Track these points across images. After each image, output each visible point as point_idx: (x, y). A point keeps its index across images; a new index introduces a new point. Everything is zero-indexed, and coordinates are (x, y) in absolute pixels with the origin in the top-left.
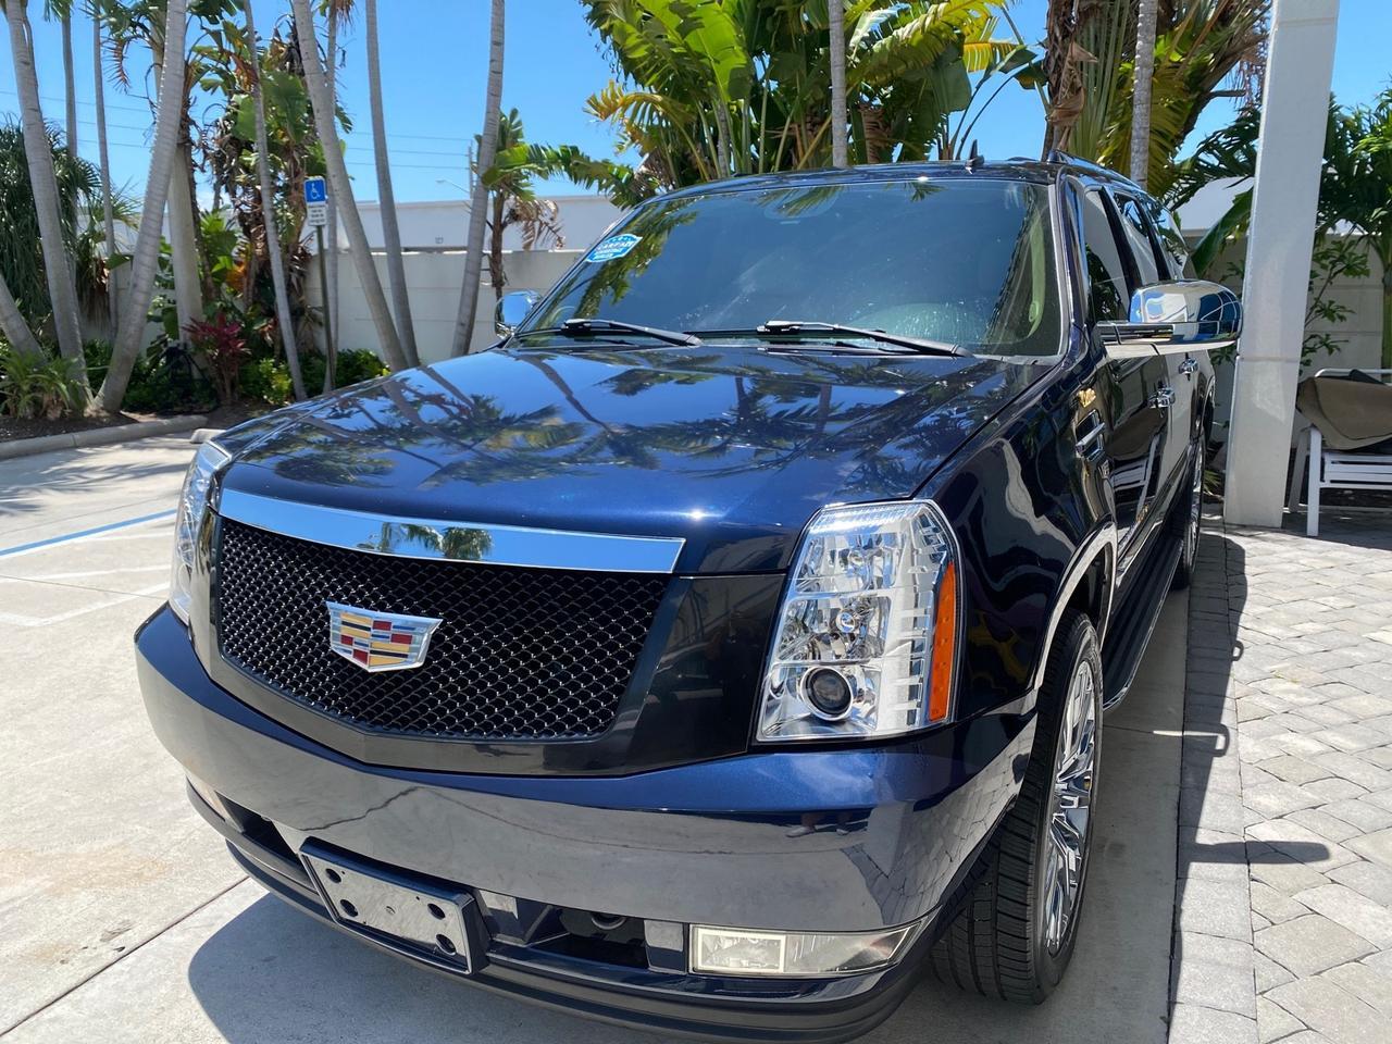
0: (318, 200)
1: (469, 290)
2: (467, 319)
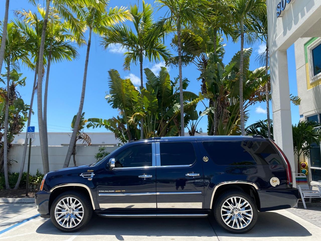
1: (69, 156)
2: (67, 164)
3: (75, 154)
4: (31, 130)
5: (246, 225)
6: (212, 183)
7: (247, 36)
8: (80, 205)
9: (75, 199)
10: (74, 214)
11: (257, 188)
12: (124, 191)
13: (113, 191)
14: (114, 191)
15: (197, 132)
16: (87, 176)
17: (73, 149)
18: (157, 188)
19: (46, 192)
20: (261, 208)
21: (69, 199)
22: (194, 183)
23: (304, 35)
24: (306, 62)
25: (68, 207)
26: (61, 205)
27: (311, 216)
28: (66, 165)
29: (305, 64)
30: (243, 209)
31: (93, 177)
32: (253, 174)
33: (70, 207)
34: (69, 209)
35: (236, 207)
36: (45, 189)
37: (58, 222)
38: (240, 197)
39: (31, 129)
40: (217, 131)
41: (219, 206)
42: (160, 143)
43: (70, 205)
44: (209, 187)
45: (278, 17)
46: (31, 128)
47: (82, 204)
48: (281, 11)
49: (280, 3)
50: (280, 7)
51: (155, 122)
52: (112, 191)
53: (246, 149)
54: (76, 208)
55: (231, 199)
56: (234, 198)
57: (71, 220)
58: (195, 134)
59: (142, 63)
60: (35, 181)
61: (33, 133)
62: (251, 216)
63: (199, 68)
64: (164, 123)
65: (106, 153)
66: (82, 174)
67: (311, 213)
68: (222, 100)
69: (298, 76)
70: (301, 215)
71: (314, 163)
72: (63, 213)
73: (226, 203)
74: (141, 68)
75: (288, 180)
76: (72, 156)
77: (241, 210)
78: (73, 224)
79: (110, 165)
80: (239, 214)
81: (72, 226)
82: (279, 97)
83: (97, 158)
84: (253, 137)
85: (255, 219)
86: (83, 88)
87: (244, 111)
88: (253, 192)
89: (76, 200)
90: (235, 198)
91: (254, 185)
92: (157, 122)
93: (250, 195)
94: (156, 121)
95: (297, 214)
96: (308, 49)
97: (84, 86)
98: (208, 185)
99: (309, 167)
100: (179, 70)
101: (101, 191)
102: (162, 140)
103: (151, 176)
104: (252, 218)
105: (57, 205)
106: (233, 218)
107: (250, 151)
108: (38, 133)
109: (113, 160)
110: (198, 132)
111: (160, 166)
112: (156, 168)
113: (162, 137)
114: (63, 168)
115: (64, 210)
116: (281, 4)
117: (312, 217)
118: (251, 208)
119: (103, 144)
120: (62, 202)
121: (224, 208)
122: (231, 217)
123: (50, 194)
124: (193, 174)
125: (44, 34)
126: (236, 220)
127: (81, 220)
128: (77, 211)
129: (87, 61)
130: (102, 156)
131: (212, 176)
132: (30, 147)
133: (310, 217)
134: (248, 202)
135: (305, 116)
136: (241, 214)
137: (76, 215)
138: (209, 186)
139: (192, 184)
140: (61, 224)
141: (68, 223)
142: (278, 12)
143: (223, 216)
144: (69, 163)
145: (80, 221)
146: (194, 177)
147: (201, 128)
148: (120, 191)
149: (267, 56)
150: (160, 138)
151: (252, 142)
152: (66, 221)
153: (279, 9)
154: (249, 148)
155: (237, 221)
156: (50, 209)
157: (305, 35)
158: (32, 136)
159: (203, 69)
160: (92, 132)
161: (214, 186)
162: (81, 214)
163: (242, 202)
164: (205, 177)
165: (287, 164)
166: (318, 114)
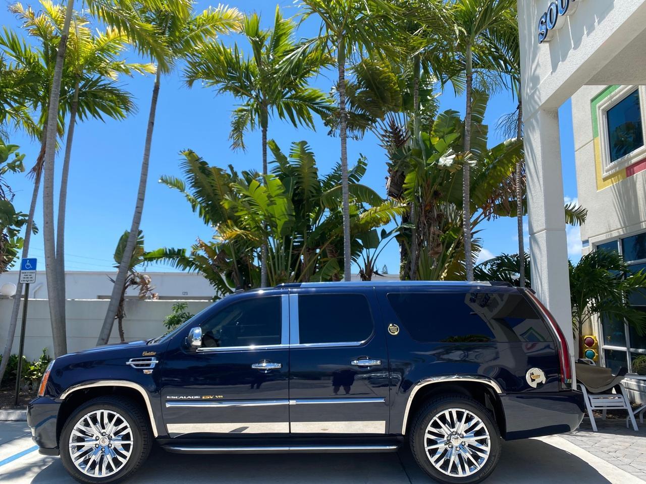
0: (30, 269)
1: (109, 321)
2: (105, 337)
3: (122, 317)
4: (28, 266)
5: (476, 468)
6: (406, 381)
7: (478, 80)
8: (125, 428)
9: (115, 413)
10: (113, 447)
11: (499, 391)
12: (220, 397)
13: (197, 397)
14: (199, 397)
15: (376, 273)
16: (142, 365)
17: (118, 308)
18: (290, 390)
19: (52, 398)
20: (507, 431)
21: (102, 414)
22: (369, 378)
23: (592, 79)
24: (595, 134)
25: (100, 432)
26: (83, 428)
27: (607, 447)
28: (103, 339)
29: (593, 139)
30: (471, 434)
31: (153, 367)
32: (491, 361)
33: (103, 431)
34: (101, 437)
35: (455, 430)
36: (51, 394)
37: (77, 463)
38: (464, 410)
39: (29, 264)
40: (417, 272)
41: (421, 429)
42: (299, 296)
43: (103, 428)
44: (400, 387)
45: (541, 42)
46: (28, 261)
47: (128, 426)
48: (547, 30)
49: (546, 14)
50: (546, 22)
51: (291, 251)
52: (195, 397)
53: (476, 308)
54: (116, 434)
55: (446, 413)
56: (451, 411)
57: (105, 459)
58: (372, 277)
59: (266, 130)
60: (35, 373)
61: (32, 273)
62: (488, 449)
63: (384, 144)
64: (310, 254)
65: (187, 316)
66: (131, 360)
67: (607, 441)
68: (428, 208)
69: (578, 162)
70: (588, 444)
71: (609, 337)
72: (87, 445)
73: (435, 421)
74: (265, 140)
75: (563, 374)
76: (116, 322)
77: (466, 437)
78: (109, 468)
79: (192, 342)
80: (462, 446)
81: (106, 474)
82: (543, 204)
83: (168, 326)
84: (491, 285)
85: (495, 456)
86: (141, 180)
87: (472, 232)
88: (491, 398)
89: (117, 415)
90: (454, 411)
91: (493, 384)
92: (296, 252)
93: (485, 405)
94: (293, 250)
95: (579, 443)
96: (599, 109)
97: (144, 175)
98: (399, 383)
99: (600, 344)
100: (341, 146)
101: (171, 396)
102: (303, 289)
103: (278, 366)
104: (488, 453)
105: (75, 428)
106: (448, 453)
107: (483, 314)
108: (44, 271)
109: (198, 331)
110: (379, 272)
111: (298, 345)
112: (289, 349)
113: (303, 283)
114: (97, 346)
115: (90, 438)
116: (548, 16)
117: (609, 449)
118: (487, 433)
119: (184, 296)
120: (86, 420)
121: (430, 432)
122: (446, 451)
123: (60, 404)
124: (366, 362)
125: (61, 65)
126: (455, 457)
127: (128, 459)
128: (119, 440)
129: (151, 123)
130: (178, 322)
131: (407, 364)
132: (26, 301)
133: (605, 450)
134: (480, 421)
135: (593, 244)
136: (465, 446)
137: (115, 449)
138: (400, 385)
139: (367, 382)
140: (83, 468)
141: (98, 466)
142: (541, 32)
143: (429, 450)
144: (111, 336)
145: (124, 461)
146: (370, 366)
147: (385, 266)
148: (211, 397)
149: (519, 119)
150: (299, 285)
151: (487, 294)
152: (94, 461)
153: (544, 27)
154: (483, 306)
155: (458, 460)
156: (60, 435)
157: (593, 81)
158: (31, 279)
159: (390, 145)
160: (163, 272)
161: (410, 387)
162: (126, 447)
163: (469, 419)
164: (393, 368)
165: (560, 340)
166: (618, 239)
